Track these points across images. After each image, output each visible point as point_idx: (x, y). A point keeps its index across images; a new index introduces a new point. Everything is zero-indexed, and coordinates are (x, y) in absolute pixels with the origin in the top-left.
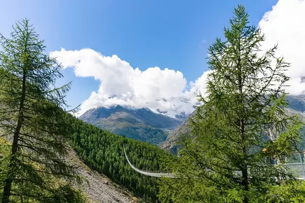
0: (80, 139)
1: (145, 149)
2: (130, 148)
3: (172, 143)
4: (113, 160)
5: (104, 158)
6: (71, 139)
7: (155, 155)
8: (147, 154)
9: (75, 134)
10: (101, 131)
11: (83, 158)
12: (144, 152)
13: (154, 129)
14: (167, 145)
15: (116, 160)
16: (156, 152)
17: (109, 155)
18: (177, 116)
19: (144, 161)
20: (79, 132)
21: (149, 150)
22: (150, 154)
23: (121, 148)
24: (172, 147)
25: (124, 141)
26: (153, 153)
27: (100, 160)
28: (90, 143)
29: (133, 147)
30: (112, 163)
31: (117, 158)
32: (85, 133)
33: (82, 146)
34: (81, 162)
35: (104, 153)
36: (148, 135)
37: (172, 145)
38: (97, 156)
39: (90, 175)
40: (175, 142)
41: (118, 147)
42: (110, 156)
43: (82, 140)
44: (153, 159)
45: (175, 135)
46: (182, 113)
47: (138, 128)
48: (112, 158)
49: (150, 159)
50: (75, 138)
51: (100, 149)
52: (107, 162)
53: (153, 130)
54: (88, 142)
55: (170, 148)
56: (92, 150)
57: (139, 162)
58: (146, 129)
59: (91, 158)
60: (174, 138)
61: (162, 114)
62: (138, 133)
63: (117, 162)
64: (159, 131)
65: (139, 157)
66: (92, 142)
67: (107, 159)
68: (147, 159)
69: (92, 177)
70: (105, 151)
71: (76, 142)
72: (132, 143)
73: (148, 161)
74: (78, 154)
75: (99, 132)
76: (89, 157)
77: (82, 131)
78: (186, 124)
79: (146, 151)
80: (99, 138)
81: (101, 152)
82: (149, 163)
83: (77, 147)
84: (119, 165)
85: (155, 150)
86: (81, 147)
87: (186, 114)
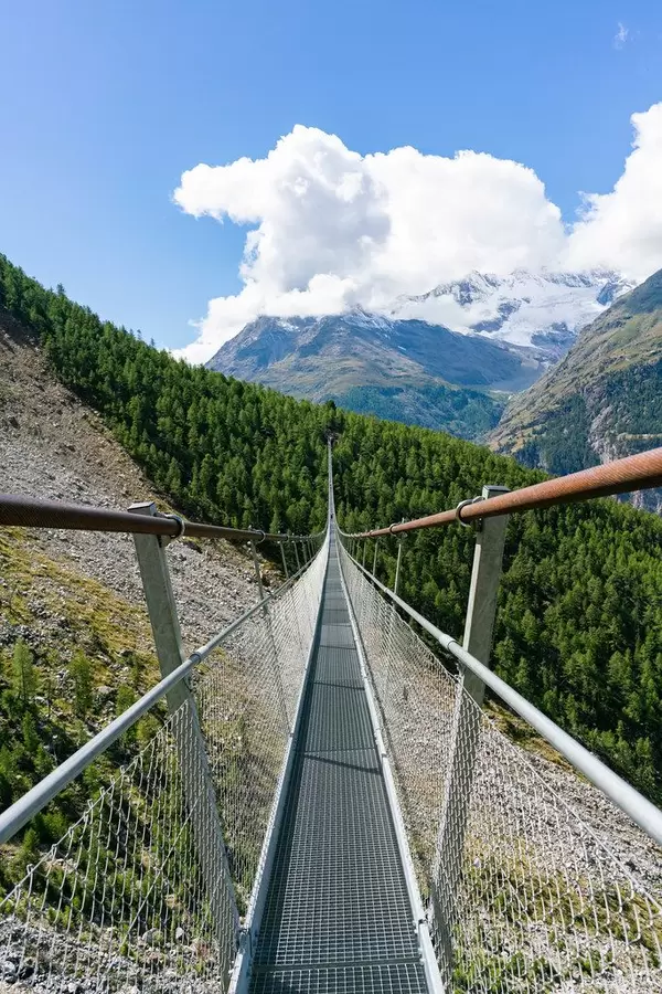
0: (155, 419)
1: (413, 450)
2: (356, 448)
3: (519, 433)
4: (286, 492)
5: (247, 488)
6: (120, 421)
7: (456, 468)
8: (421, 467)
9: (135, 400)
10: (240, 390)
11: (168, 489)
12: (409, 462)
13: (455, 388)
14: (503, 442)
15: (296, 494)
16: (459, 458)
17: (267, 475)
18: (537, 339)
19: (409, 495)
20: (152, 395)
21: (431, 453)
22: (436, 467)
23: (318, 449)
24: (519, 446)
25: (333, 421)
26: (447, 463)
27: (233, 495)
28: (193, 431)
29: (366, 444)
30: (283, 504)
31: (303, 485)
32: (177, 397)
33: (162, 446)
34: (162, 502)
35: (249, 469)
36: (435, 410)
37: (520, 441)
38: (223, 478)
39: (199, 550)
40: (530, 431)
41: (306, 446)
42: (273, 478)
43: (164, 422)
44: (447, 485)
45: (533, 403)
46: (555, 326)
47: (399, 390)
48: (281, 485)
49: (436, 487)
50: (135, 415)
51: (233, 455)
52: (261, 501)
53: (454, 394)
54: (187, 429)
55: (514, 450)
56: (202, 456)
57: (393, 499)
58: (426, 392)
59: (200, 490)
60: (527, 418)
61: (484, 333)
62: (401, 405)
63: (303, 501)
64: (474, 395)
65: (391, 480)
66: (203, 428)
67: (262, 492)
68: (423, 486)
69: (201, 558)
70: (254, 462)
71: (140, 432)
72: (362, 431)
73: (424, 493)
74: (149, 475)
75: (230, 390)
76: (193, 484)
77: (165, 390)
78: (571, 363)
79: (418, 455)
80: (230, 411)
81: (236, 465)
82: (430, 499)
83: (142, 448)
84: (308, 512)
85: (452, 453)
86: (158, 449)
87: (571, 327)
